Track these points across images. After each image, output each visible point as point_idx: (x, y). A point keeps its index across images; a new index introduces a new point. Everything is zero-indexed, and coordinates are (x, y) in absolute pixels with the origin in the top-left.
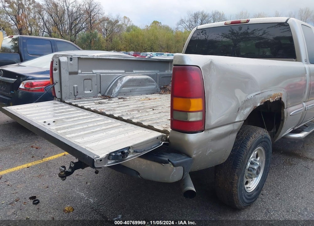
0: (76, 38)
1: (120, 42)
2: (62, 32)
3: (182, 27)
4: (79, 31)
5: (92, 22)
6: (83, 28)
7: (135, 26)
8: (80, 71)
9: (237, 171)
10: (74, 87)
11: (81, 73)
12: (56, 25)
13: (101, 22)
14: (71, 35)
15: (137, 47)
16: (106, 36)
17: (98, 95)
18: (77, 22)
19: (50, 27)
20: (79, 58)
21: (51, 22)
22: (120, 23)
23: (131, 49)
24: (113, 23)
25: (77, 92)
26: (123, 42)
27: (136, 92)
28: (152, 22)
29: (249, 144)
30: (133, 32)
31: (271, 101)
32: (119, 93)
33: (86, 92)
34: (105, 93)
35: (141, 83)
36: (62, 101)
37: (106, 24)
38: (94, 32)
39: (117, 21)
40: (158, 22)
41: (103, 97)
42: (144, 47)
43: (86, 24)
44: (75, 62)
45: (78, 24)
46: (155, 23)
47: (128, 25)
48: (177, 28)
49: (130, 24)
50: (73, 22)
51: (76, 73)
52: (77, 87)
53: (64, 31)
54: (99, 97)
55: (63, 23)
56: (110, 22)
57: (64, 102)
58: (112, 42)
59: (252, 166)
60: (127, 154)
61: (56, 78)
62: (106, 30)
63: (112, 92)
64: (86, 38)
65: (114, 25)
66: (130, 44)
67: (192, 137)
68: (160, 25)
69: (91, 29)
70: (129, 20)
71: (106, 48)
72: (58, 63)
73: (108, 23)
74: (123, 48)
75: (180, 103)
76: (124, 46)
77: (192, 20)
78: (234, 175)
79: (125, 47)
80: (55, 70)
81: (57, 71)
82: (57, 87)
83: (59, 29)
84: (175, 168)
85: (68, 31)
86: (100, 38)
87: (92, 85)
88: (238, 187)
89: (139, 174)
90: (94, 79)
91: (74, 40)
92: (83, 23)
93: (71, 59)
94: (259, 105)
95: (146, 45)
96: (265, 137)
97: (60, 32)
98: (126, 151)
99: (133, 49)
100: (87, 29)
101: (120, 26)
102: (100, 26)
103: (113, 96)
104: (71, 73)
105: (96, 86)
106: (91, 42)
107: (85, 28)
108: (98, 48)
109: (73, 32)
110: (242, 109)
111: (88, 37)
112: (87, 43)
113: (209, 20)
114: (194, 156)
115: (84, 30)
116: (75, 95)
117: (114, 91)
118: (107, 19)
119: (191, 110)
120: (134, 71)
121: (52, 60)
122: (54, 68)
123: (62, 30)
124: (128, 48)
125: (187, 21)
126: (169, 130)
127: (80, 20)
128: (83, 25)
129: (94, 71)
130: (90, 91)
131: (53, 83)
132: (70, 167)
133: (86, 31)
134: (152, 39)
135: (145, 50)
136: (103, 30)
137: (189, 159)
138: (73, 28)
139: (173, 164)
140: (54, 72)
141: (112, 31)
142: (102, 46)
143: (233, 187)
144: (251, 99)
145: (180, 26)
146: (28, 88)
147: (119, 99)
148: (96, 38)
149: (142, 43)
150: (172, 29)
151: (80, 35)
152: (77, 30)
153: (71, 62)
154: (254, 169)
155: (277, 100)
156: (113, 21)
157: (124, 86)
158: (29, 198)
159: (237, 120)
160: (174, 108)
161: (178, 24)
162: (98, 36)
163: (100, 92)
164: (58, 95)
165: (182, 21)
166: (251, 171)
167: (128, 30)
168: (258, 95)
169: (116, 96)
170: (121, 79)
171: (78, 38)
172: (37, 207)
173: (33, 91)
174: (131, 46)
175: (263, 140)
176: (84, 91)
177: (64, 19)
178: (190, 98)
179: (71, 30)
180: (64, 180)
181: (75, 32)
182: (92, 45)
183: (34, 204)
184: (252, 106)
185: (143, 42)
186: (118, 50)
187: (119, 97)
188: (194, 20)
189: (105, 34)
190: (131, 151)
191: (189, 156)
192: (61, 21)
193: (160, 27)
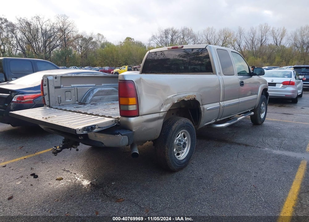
0: (50, 56)
1: (94, 58)
2: (37, 50)
3: (154, 42)
4: (53, 48)
5: (66, 39)
6: (58, 46)
7: (108, 43)
8: (62, 86)
9: (167, 144)
10: (58, 97)
11: (63, 87)
12: (30, 43)
13: (75, 39)
14: (46, 53)
15: (111, 62)
16: (81, 52)
17: (76, 103)
18: (51, 39)
19: (24, 45)
20: (61, 77)
21: (24, 40)
22: (94, 40)
23: (106, 64)
24: (87, 41)
25: (61, 101)
26: (98, 58)
27: (104, 100)
28: (126, 38)
29: (174, 127)
30: (108, 48)
31: (186, 99)
32: (92, 100)
33: (67, 101)
34: (81, 101)
35: (108, 93)
36: (49, 106)
37: (80, 41)
38: (69, 49)
39: (91, 38)
40: (131, 38)
41: (79, 104)
42: (118, 62)
43: (60, 42)
44: (59, 79)
45: (52, 42)
46: (128, 39)
47: (102, 42)
48: (149, 44)
49: (104, 41)
50: (47, 40)
51: (60, 87)
52: (60, 97)
53: (38, 48)
54: (77, 104)
55: (37, 41)
56: (84, 39)
57: (52, 108)
58: (87, 58)
59: (180, 142)
60: (95, 128)
61: (46, 91)
62: (81, 47)
63: (86, 100)
64: (60, 55)
65: (89, 42)
66: (105, 60)
67: (132, 120)
68: (133, 41)
69: (66, 46)
70: (103, 37)
71: (81, 64)
72: (47, 81)
73: (82, 40)
74: (98, 63)
75: (123, 100)
76: (100, 61)
77: (163, 36)
78: (165, 147)
79: (100, 63)
80: (45, 85)
81: (46, 86)
82: (46, 98)
83: (33, 47)
84: (122, 137)
85: (42, 49)
86: (75, 54)
87: (71, 95)
88: (169, 155)
89: (103, 144)
90: (73, 91)
91: (49, 57)
92: (58, 40)
93: (56, 78)
94: (176, 102)
95: (121, 60)
96: (186, 123)
97: (34, 50)
98: (93, 127)
99: (108, 65)
100: (62, 46)
101: (94, 43)
102: (74, 43)
103: (87, 103)
104: (56, 88)
105: (74, 96)
106: (66, 59)
107: (59, 45)
108: (73, 64)
109: (48, 49)
110: (165, 104)
111: (63, 54)
112: (62, 60)
113: (179, 36)
114: (134, 130)
115: (58, 48)
116: (59, 103)
117: (87, 99)
118: (82, 37)
119: (129, 104)
120: (103, 85)
121: (42, 79)
122: (44, 84)
123: (36, 48)
124: (103, 64)
125: (159, 37)
126: (120, 117)
127: (55, 37)
128: (58, 42)
129: (72, 85)
130: (70, 100)
131: (43, 95)
132: (60, 148)
133: (60, 48)
134: (126, 55)
135: (119, 65)
136: (77, 47)
137: (131, 132)
138: (47, 46)
139: (121, 135)
140: (44, 87)
141: (86, 48)
142: (77, 63)
143: (165, 155)
144: (170, 98)
145: (152, 42)
146: (19, 101)
147: (92, 104)
148: (71, 55)
149: (116, 58)
150: (145, 45)
151: (54, 52)
152: (51, 48)
153: (56, 80)
154: (181, 144)
155: (192, 99)
156: (87, 38)
157: (95, 96)
158: (31, 175)
159: (162, 111)
160: (121, 104)
161: (150, 40)
162: (73, 53)
163: (77, 101)
164: (47, 103)
165: (154, 37)
166: (179, 146)
167: (103, 46)
168: (175, 97)
169: (89, 103)
170: (92, 90)
171: (52, 55)
172: (37, 179)
173: (23, 103)
174: (106, 62)
175: (185, 125)
176: (65, 100)
177: (37, 37)
178: (129, 97)
179: (45, 47)
180: (56, 155)
181: (50, 50)
182: (67, 61)
183: (34, 178)
184: (171, 103)
185: (118, 57)
186: (93, 65)
187: (92, 103)
188: (164, 36)
189: (80, 50)
190: (97, 127)
191: (131, 130)
192: (34, 39)
193: (134, 43)
